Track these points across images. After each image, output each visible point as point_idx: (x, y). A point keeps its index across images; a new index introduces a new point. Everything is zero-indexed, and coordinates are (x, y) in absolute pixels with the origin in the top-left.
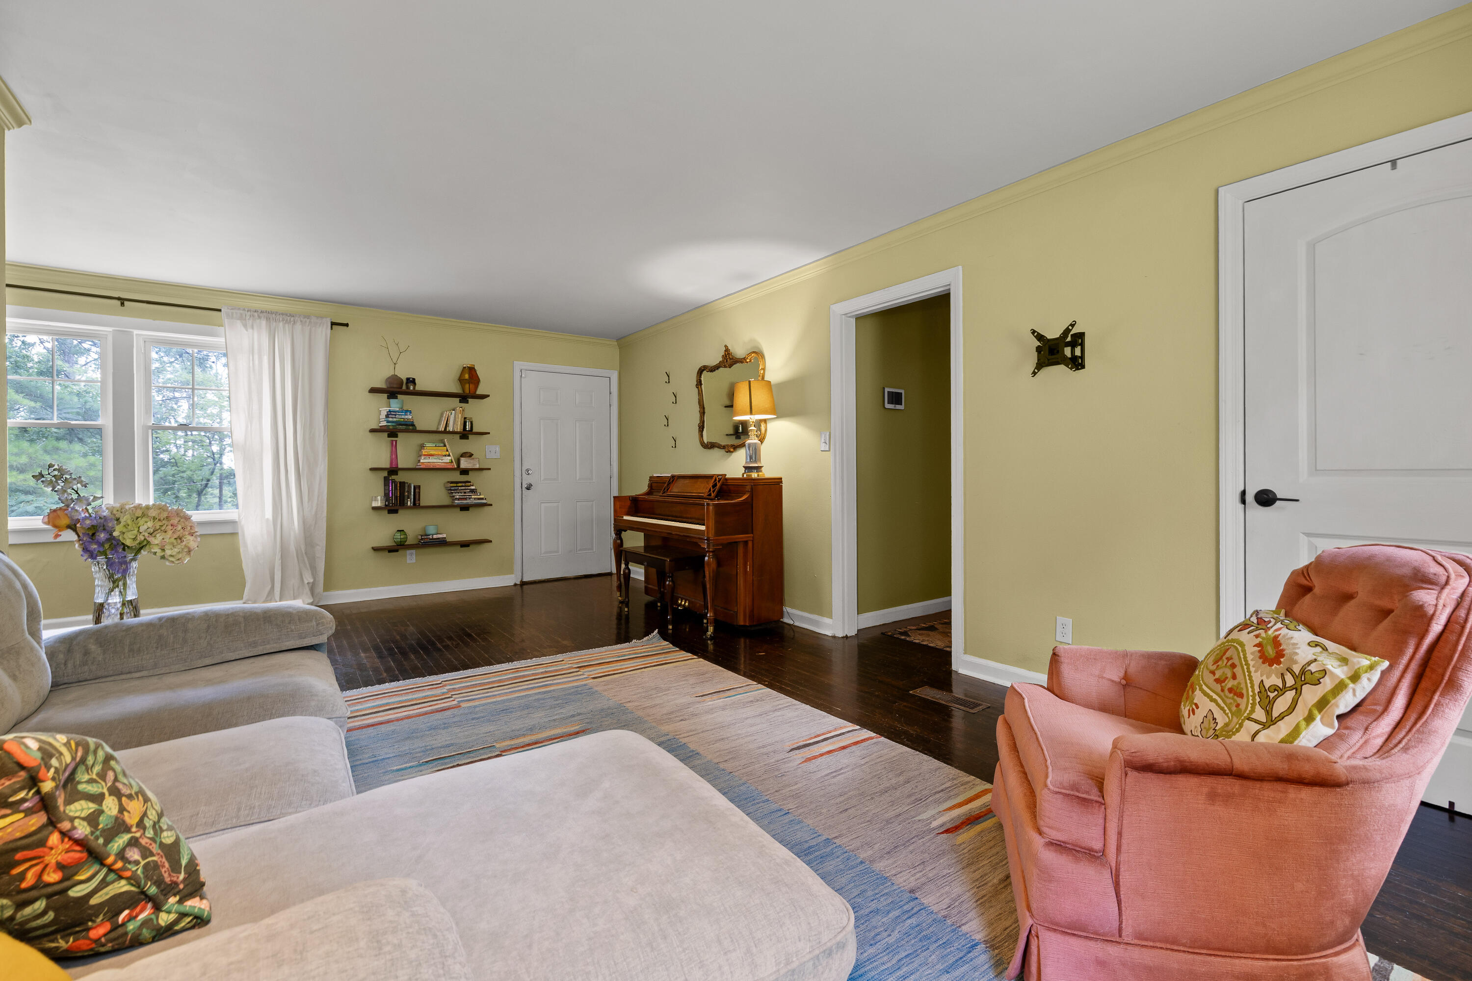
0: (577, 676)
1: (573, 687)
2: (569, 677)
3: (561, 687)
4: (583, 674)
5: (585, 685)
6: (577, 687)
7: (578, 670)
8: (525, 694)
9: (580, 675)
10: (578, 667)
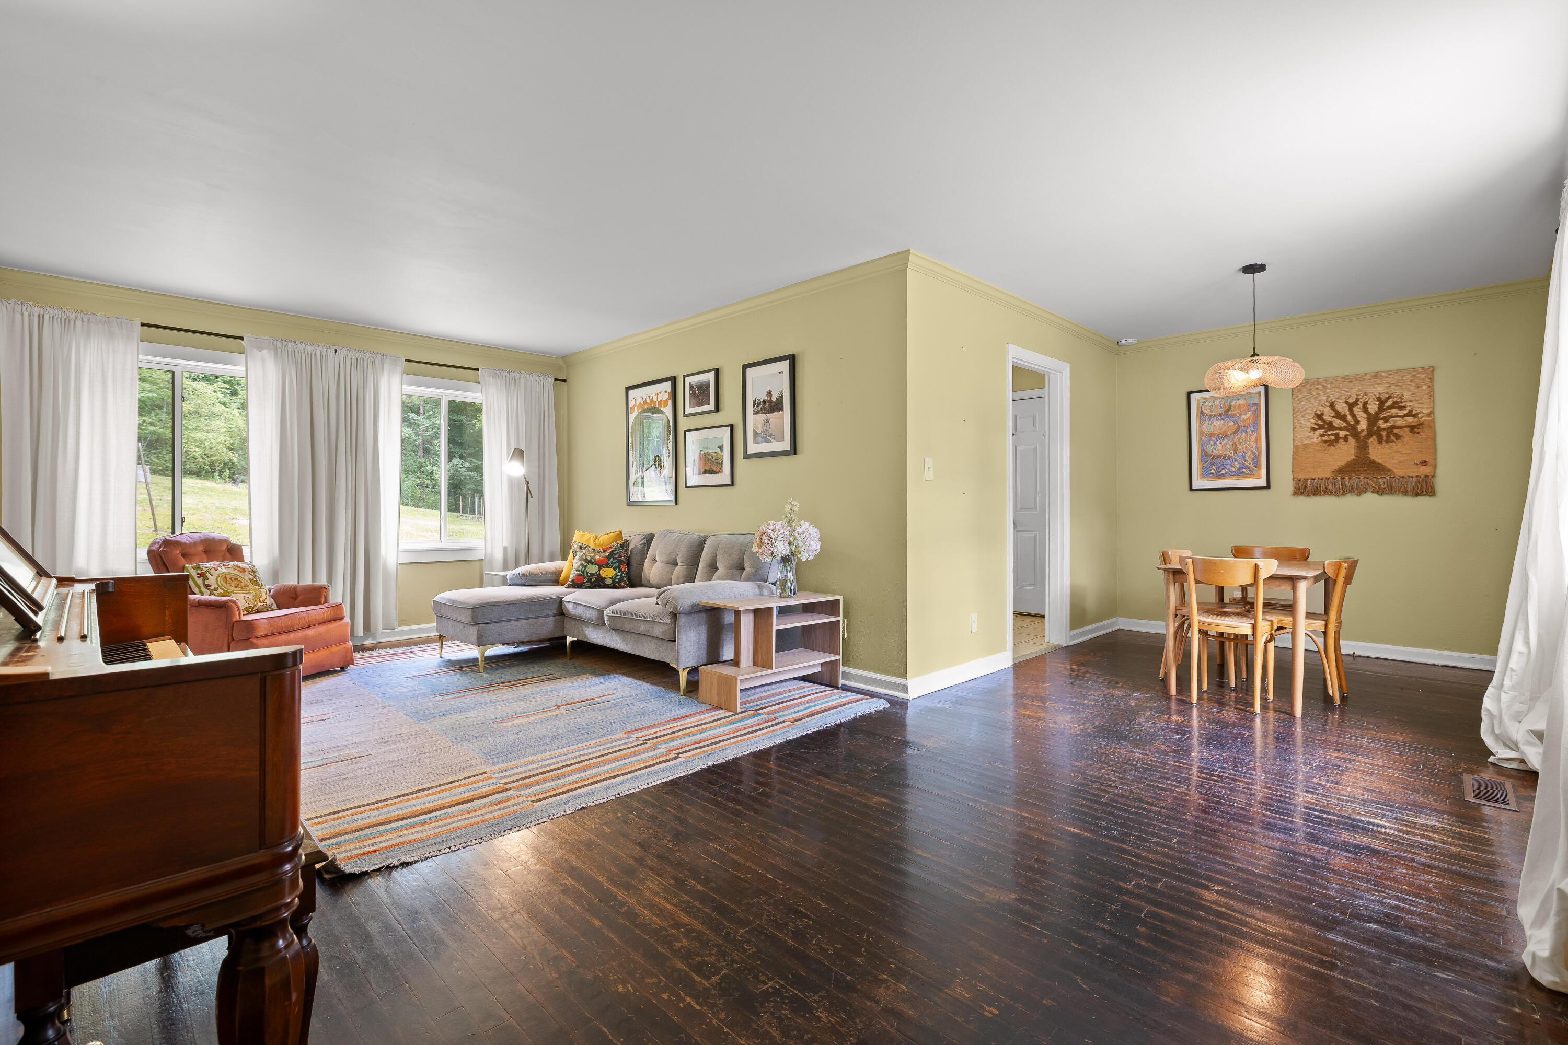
0: (507, 777)
1: (510, 760)
2: (516, 774)
3: (526, 760)
4: (498, 778)
5: (494, 764)
6: (506, 761)
7: (508, 786)
8: (565, 749)
9: (503, 778)
10: (507, 790)
